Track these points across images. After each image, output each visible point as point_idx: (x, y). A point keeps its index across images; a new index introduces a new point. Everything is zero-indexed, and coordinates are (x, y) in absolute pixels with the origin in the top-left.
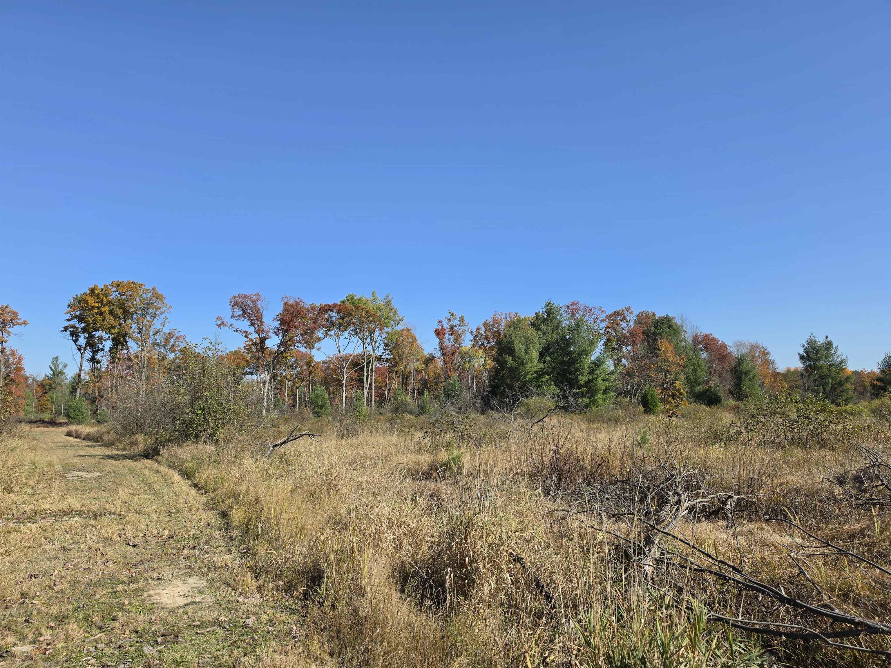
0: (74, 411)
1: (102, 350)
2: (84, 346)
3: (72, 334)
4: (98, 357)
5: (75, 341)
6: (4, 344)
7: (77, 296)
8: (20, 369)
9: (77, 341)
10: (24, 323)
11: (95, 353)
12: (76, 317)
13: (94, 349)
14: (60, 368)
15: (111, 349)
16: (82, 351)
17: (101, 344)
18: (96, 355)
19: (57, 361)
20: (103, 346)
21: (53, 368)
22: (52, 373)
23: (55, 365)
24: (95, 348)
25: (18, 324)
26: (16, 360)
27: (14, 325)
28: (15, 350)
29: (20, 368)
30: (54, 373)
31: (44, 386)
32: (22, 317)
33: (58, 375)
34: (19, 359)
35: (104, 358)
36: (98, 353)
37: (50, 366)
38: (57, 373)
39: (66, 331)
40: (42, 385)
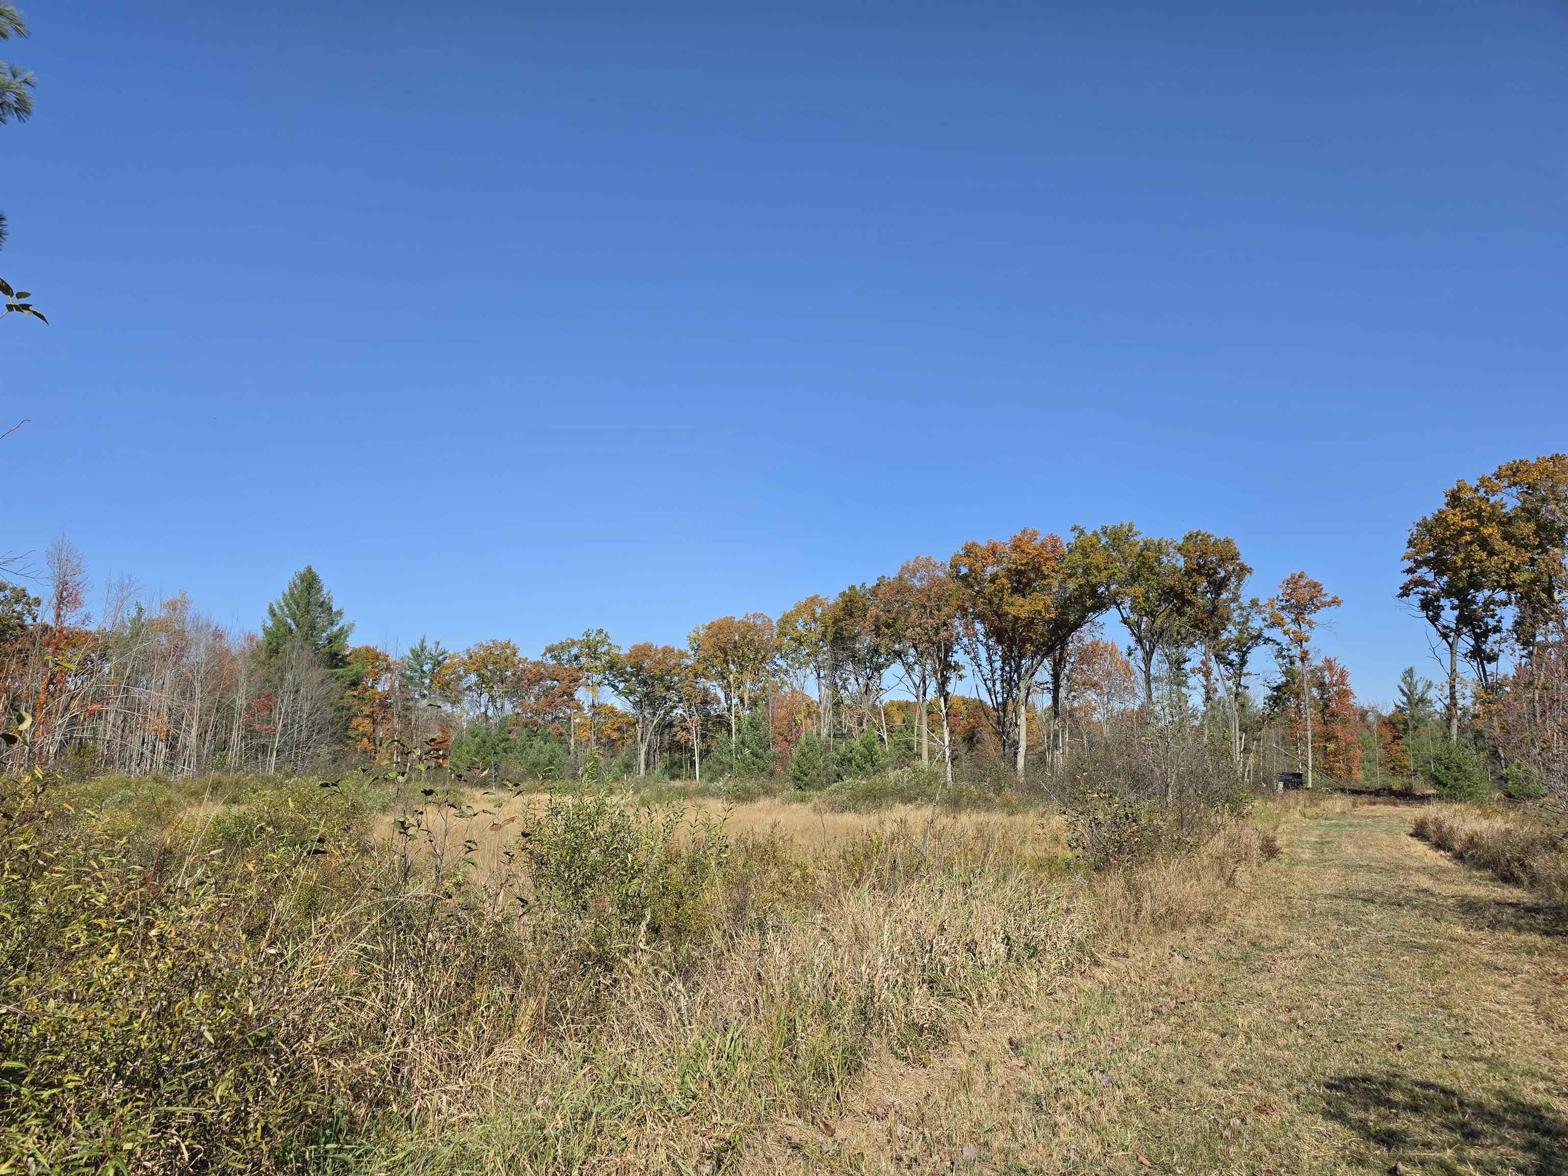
0: (1447, 769)
1: (1497, 630)
2: (1453, 626)
3: (1426, 605)
4: (1489, 646)
5: (1434, 620)
6: (1304, 644)
7: (1425, 519)
8: (1345, 694)
9: (1437, 620)
10: (1335, 602)
11: (1480, 637)
12: (1426, 562)
13: (1478, 631)
14: (1420, 688)
15: (1518, 623)
16: (1450, 640)
17: (1493, 616)
18: (1485, 642)
19: (1411, 677)
20: (1499, 621)
21: (1406, 690)
22: (1405, 699)
23: (1410, 685)
24: (1480, 627)
25: (1324, 605)
26: (1335, 678)
27: (1318, 608)
28: (1333, 659)
29: (1346, 691)
30: (1409, 699)
31: (1394, 725)
32: (1329, 591)
33: (1416, 704)
34: (1340, 676)
35: (1503, 646)
36: (1487, 637)
37: (1399, 687)
38: (1416, 701)
39: (1408, 595)
40: (1389, 723)
